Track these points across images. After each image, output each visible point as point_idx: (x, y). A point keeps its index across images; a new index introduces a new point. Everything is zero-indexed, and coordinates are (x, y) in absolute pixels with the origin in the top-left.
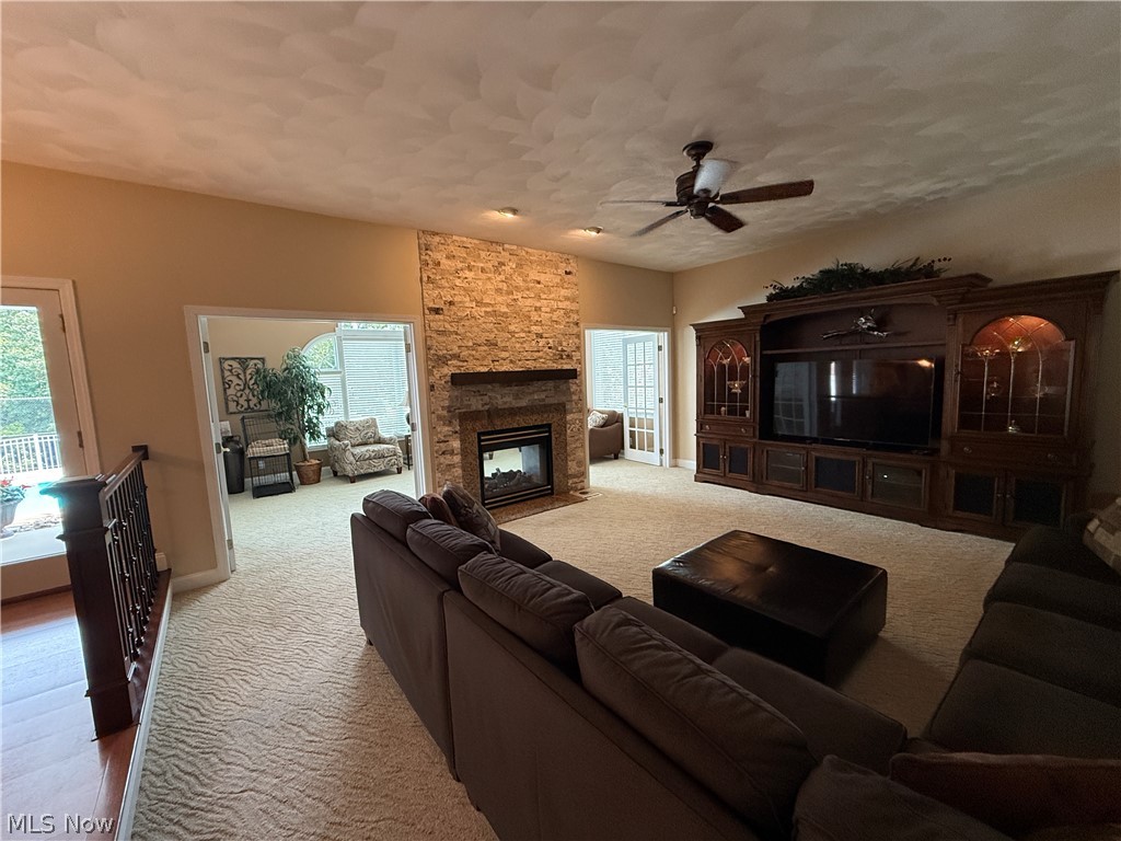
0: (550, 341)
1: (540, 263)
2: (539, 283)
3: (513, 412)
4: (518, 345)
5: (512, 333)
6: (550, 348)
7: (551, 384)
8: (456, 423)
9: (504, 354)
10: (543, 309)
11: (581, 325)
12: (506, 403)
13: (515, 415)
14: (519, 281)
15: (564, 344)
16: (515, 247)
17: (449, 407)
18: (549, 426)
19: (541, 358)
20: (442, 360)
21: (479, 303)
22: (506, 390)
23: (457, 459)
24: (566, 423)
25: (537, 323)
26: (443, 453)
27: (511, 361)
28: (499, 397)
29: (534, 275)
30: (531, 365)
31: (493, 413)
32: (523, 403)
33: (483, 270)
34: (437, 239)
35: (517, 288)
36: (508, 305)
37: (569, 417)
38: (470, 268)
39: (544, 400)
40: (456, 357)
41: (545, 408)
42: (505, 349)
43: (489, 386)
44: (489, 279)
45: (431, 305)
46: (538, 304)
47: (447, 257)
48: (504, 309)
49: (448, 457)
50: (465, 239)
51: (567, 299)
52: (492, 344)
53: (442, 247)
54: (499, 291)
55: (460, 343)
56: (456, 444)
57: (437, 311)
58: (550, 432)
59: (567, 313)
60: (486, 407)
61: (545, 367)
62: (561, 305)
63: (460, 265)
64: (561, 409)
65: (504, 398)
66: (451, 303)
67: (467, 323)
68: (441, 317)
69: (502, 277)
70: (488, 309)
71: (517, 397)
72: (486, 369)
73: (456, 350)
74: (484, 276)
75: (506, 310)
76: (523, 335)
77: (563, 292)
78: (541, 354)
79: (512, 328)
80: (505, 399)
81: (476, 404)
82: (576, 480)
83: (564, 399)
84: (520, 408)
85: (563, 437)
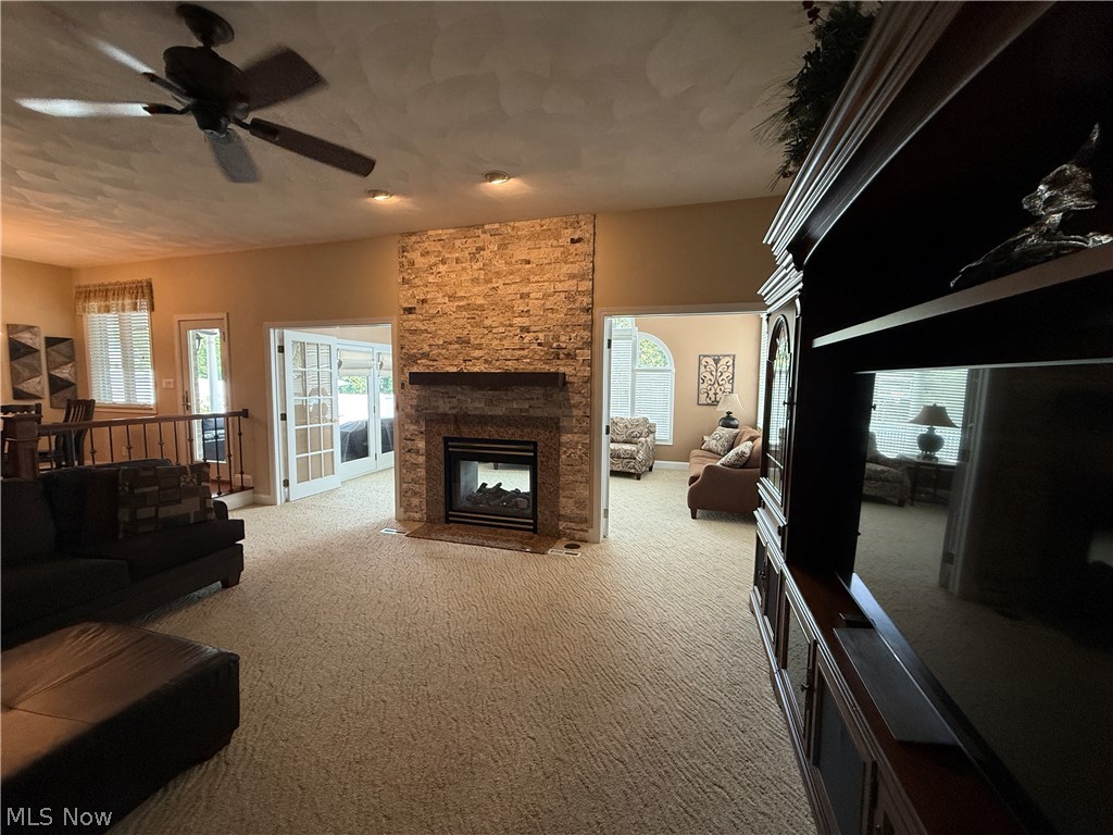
0: (541, 336)
1: (533, 236)
2: (528, 262)
3: (483, 420)
4: (496, 342)
5: (490, 329)
6: (540, 344)
7: (539, 391)
8: (423, 423)
9: (477, 353)
10: (532, 296)
11: (596, 311)
12: (476, 409)
13: (486, 424)
14: (500, 265)
15: (563, 338)
16: (497, 226)
17: (418, 406)
18: (535, 444)
19: (526, 357)
20: (412, 359)
21: (452, 298)
22: (478, 394)
23: (421, 459)
24: (560, 444)
25: (522, 314)
26: (409, 451)
27: (486, 361)
28: (469, 401)
29: (521, 254)
30: (511, 366)
31: (460, 419)
32: (499, 411)
33: (458, 261)
34: (413, 239)
35: (498, 274)
36: (486, 296)
37: (565, 438)
38: (443, 262)
39: (527, 410)
40: (426, 355)
41: (529, 421)
42: (479, 347)
43: (459, 389)
44: (464, 269)
45: (406, 305)
46: (526, 290)
47: (422, 255)
48: (480, 301)
49: (414, 455)
50: (440, 232)
51: (572, 276)
52: (464, 342)
53: (416, 246)
54: (475, 281)
55: (431, 342)
56: (421, 445)
57: (410, 311)
58: (535, 451)
59: (570, 297)
60: (455, 411)
61: (530, 369)
62: (559, 287)
63: (433, 260)
64: (554, 426)
65: (475, 403)
66: (424, 301)
67: (438, 320)
68: (413, 316)
69: (480, 264)
70: (462, 303)
71: (490, 403)
72: (455, 370)
73: (426, 349)
74: (459, 267)
75: (482, 302)
76: (502, 329)
77: (565, 269)
78: (525, 352)
79: (488, 322)
80: (477, 405)
81: (444, 406)
82: (572, 525)
83: (559, 412)
84: (492, 417)
85: (551, 463)
